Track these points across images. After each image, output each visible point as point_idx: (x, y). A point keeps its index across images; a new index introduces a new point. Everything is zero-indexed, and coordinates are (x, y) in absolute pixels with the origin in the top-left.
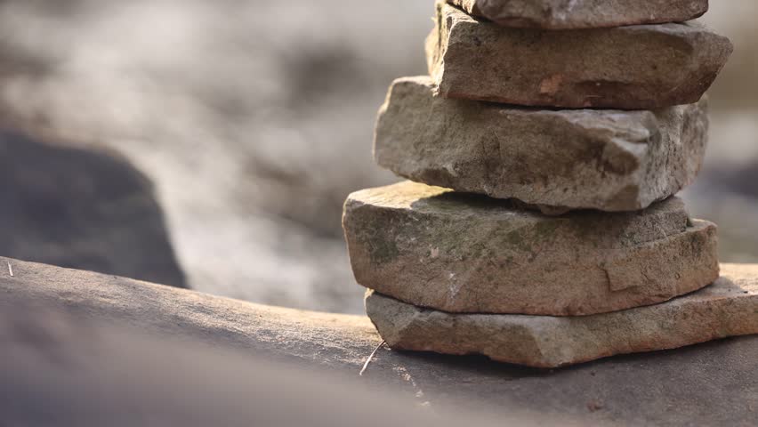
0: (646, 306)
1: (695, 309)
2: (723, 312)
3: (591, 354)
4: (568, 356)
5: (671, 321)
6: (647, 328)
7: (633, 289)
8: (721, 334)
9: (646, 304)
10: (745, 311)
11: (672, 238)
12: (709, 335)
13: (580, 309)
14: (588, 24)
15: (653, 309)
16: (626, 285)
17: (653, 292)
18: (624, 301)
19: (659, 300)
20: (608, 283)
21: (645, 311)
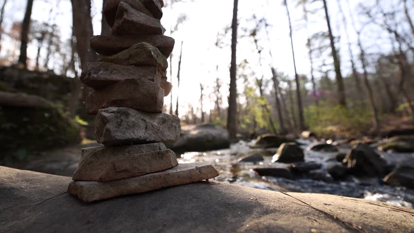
0: (134, 177)
1: (154, 177)
2: (165, 178)
3: (110, 195)
4: (97, 197)
5: (144, 182)
6: (133, 185)
7: (126, 171)
8: (164, 185)
9: (134, 176)
10: (174, 177)
11: (148, 153)
12: (160, 186)
13: (104, 179)
14: (106, 79)
15: (137, 178)
16: (122, 169)
17: (136, 172)
18: (123, 175)
19: (139, 174)
20: (115, 169)
21: (134, 179)
